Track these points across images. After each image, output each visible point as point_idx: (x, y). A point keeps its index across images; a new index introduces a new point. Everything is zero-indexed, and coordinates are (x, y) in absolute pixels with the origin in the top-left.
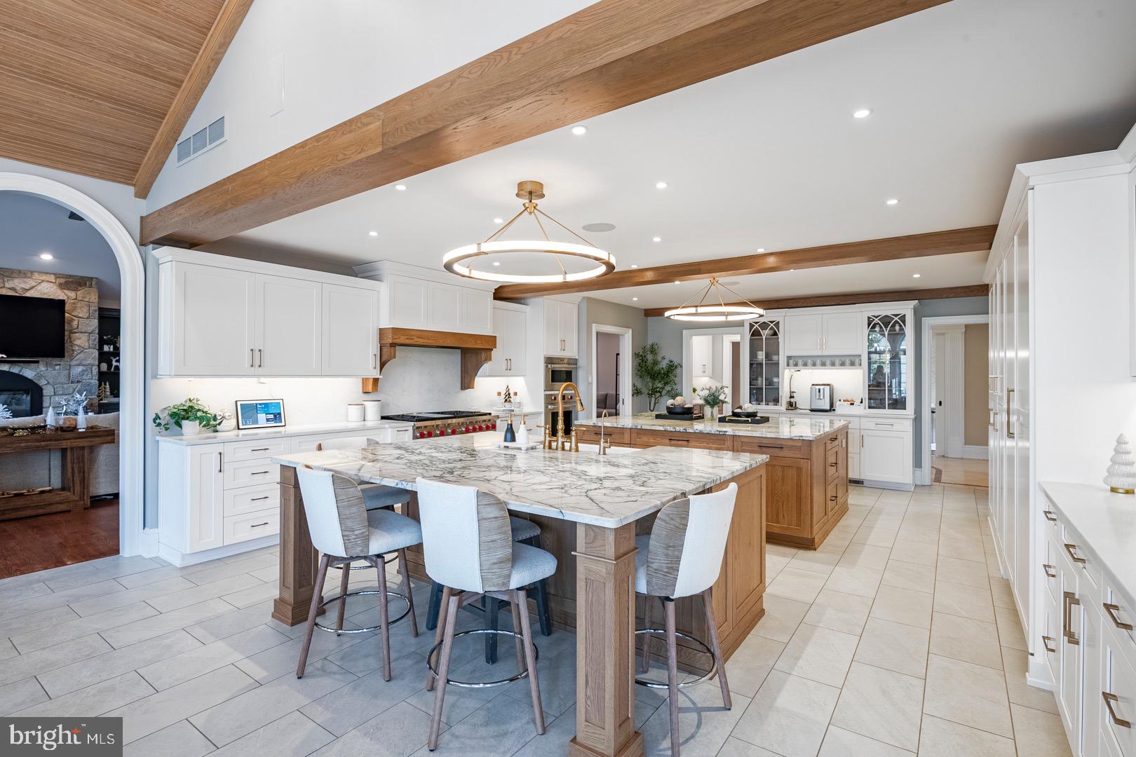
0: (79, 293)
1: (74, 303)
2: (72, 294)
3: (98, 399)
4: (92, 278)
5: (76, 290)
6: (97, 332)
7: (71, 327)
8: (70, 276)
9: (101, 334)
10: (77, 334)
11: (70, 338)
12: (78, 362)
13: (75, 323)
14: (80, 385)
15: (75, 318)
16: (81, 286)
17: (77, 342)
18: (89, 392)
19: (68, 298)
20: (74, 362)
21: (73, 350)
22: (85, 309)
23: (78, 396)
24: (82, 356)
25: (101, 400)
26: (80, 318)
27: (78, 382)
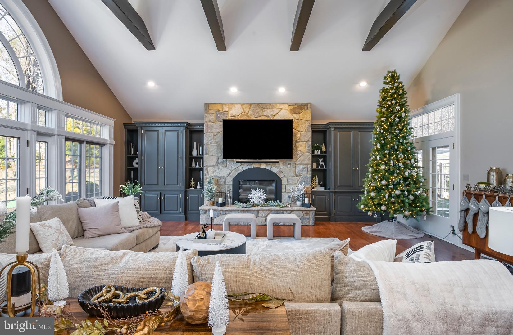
0: (300, 114)
1: (298, 122)
2: (296, 116)
3: (311, 188)
4: (307, 104)
5: (299, 113)
6: (310, 141)
7: (296, 138)
8: (296, 103)
9: (313, 142)
10: (299, 143)
11: (296, 146)
12: (300, 162)
13: (298, 136)
14: (301, 178)
15: (298, 132)
16: (301, 110)
17: (300, 148)
18: (306, 183)
19: (295, 119)
20: (298, 162)
21: (297, 154)
22: (304, 126)
23: (300, 185)
24: (302, 158)
25: (313, 188)
26: (301, 132)
27: (300, 176)
